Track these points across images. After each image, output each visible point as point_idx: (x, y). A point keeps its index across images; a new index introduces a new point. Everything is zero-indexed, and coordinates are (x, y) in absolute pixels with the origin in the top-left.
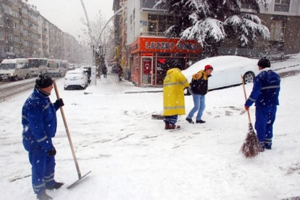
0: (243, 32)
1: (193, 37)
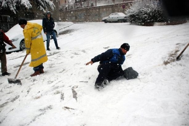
0: (41, 4)
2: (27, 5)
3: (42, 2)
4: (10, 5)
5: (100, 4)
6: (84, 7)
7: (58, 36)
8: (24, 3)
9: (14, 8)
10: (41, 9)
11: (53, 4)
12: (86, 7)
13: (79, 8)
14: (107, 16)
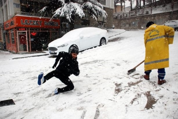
0: (94, 13)
1: (64, 15)
2: (81, 14)
3: (95, 11)
4: (67, 14)
5: (156, 11)
6: (139, 15)
7: (106, 43)
8: (78, 12)
9: (70, 17)
10: (94, 17)
11: (106, 13)
12: (140, 15)
13: (134, 15)
14: (163, 24)
